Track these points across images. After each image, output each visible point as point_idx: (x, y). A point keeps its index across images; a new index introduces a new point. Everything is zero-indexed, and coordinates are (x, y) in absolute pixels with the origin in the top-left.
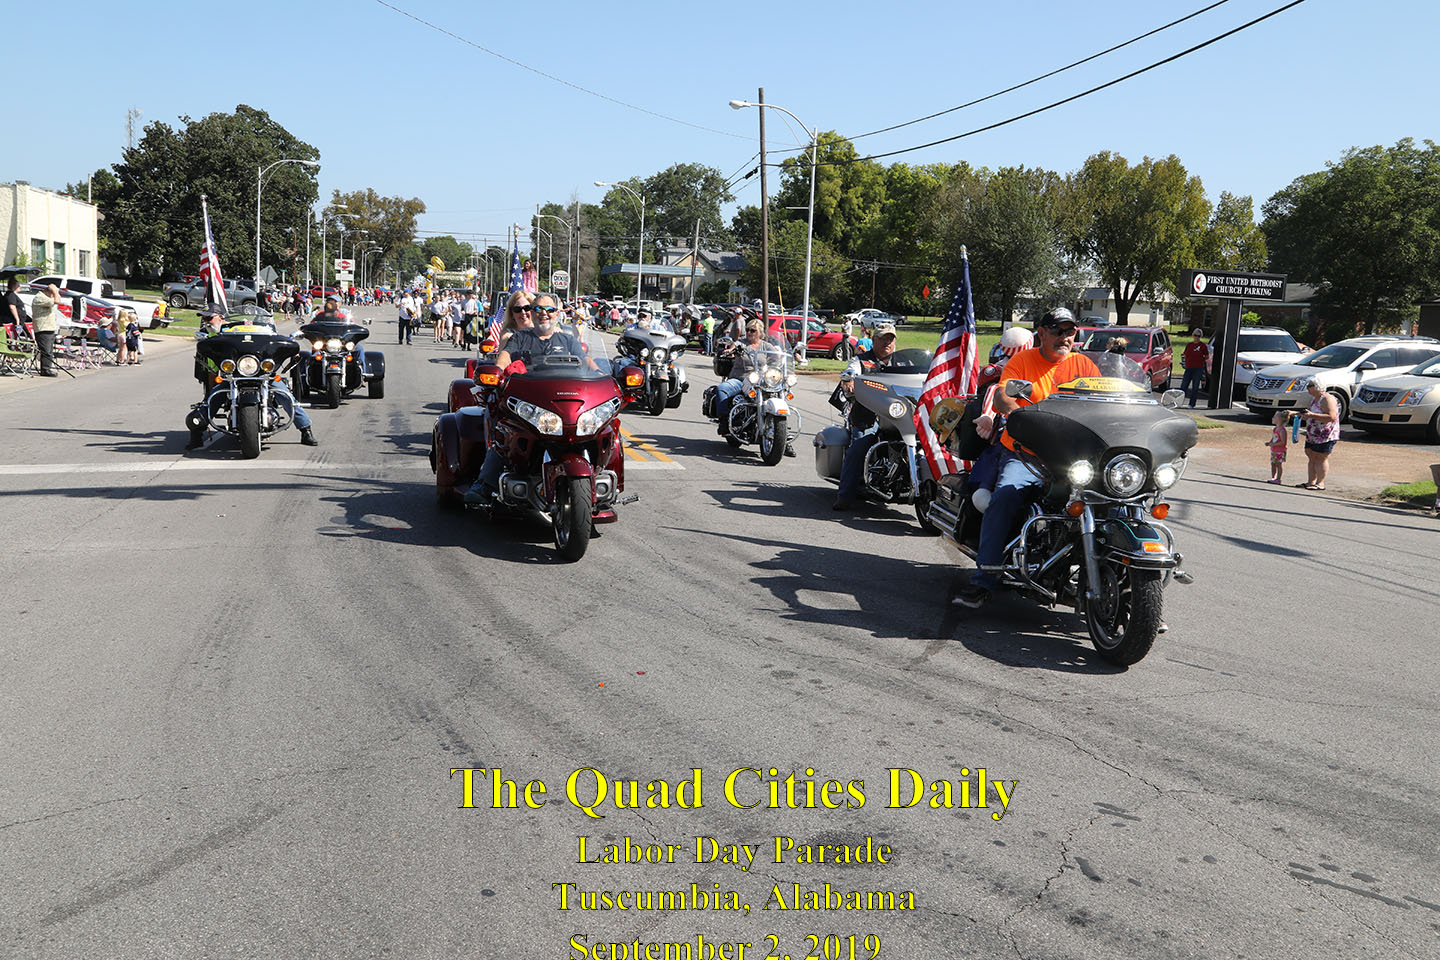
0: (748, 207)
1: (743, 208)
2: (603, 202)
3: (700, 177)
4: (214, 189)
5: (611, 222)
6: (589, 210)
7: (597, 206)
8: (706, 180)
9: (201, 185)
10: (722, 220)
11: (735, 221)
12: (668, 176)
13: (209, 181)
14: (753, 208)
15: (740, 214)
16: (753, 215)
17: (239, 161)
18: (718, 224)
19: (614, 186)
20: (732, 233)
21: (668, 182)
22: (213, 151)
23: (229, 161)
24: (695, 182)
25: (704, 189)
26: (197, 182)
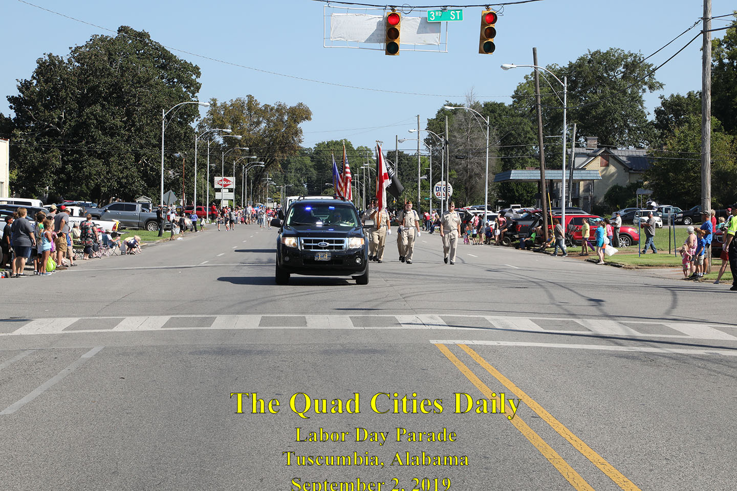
0: (672, 95)
1: (667, 97)
2: (513, 97)
3: (617, 63)
4: (103, 116)
5: (518, 120)
6: (492, 109)
7: (501, 105)
8: (626, 66)
9: (92, 113)
10: (646, 111)
11: (658, 112)
12: (580, 66)
13: (98, 108)
14: (678, 96)
15: (663, 104)
16: (676, 105)
17: (126, 88)
18: (641, 116)
19: (526, 77)
20: (657, 126)
21: (580, 73)
22: (103, 81)
23: (116, 87)
24: (613, 70)
25: (623, 77)
26: (87, 110)
